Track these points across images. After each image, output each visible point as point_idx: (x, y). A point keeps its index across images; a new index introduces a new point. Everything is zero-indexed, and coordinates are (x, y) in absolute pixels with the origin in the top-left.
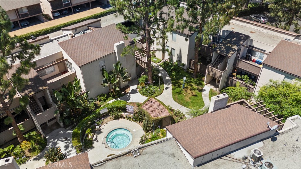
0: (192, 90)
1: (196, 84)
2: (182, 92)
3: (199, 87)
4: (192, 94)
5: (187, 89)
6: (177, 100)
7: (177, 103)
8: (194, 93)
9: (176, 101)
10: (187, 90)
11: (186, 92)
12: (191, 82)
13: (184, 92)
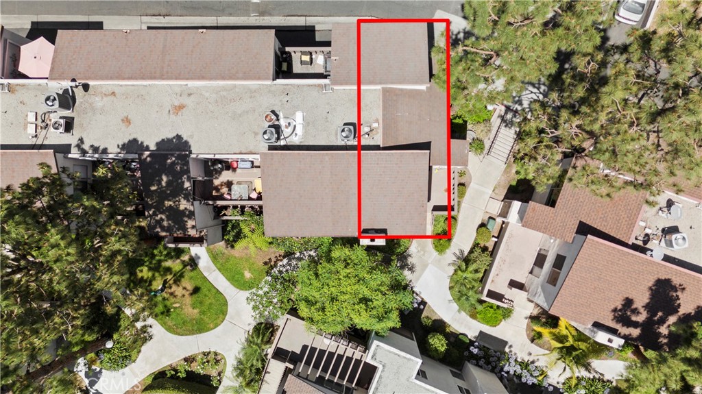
0: (179, 281)
1: (172, 258)
2: (168, 303)
3: (182, 258)
4: (188, 293)
5: (171, 288)
6: (179, 330)
7: (183, 337)
8: (188, 284)
9: (179, 334)
10: (172, 290)
11: (175, 297)
12: (160, 262)
13: (172, 300)
